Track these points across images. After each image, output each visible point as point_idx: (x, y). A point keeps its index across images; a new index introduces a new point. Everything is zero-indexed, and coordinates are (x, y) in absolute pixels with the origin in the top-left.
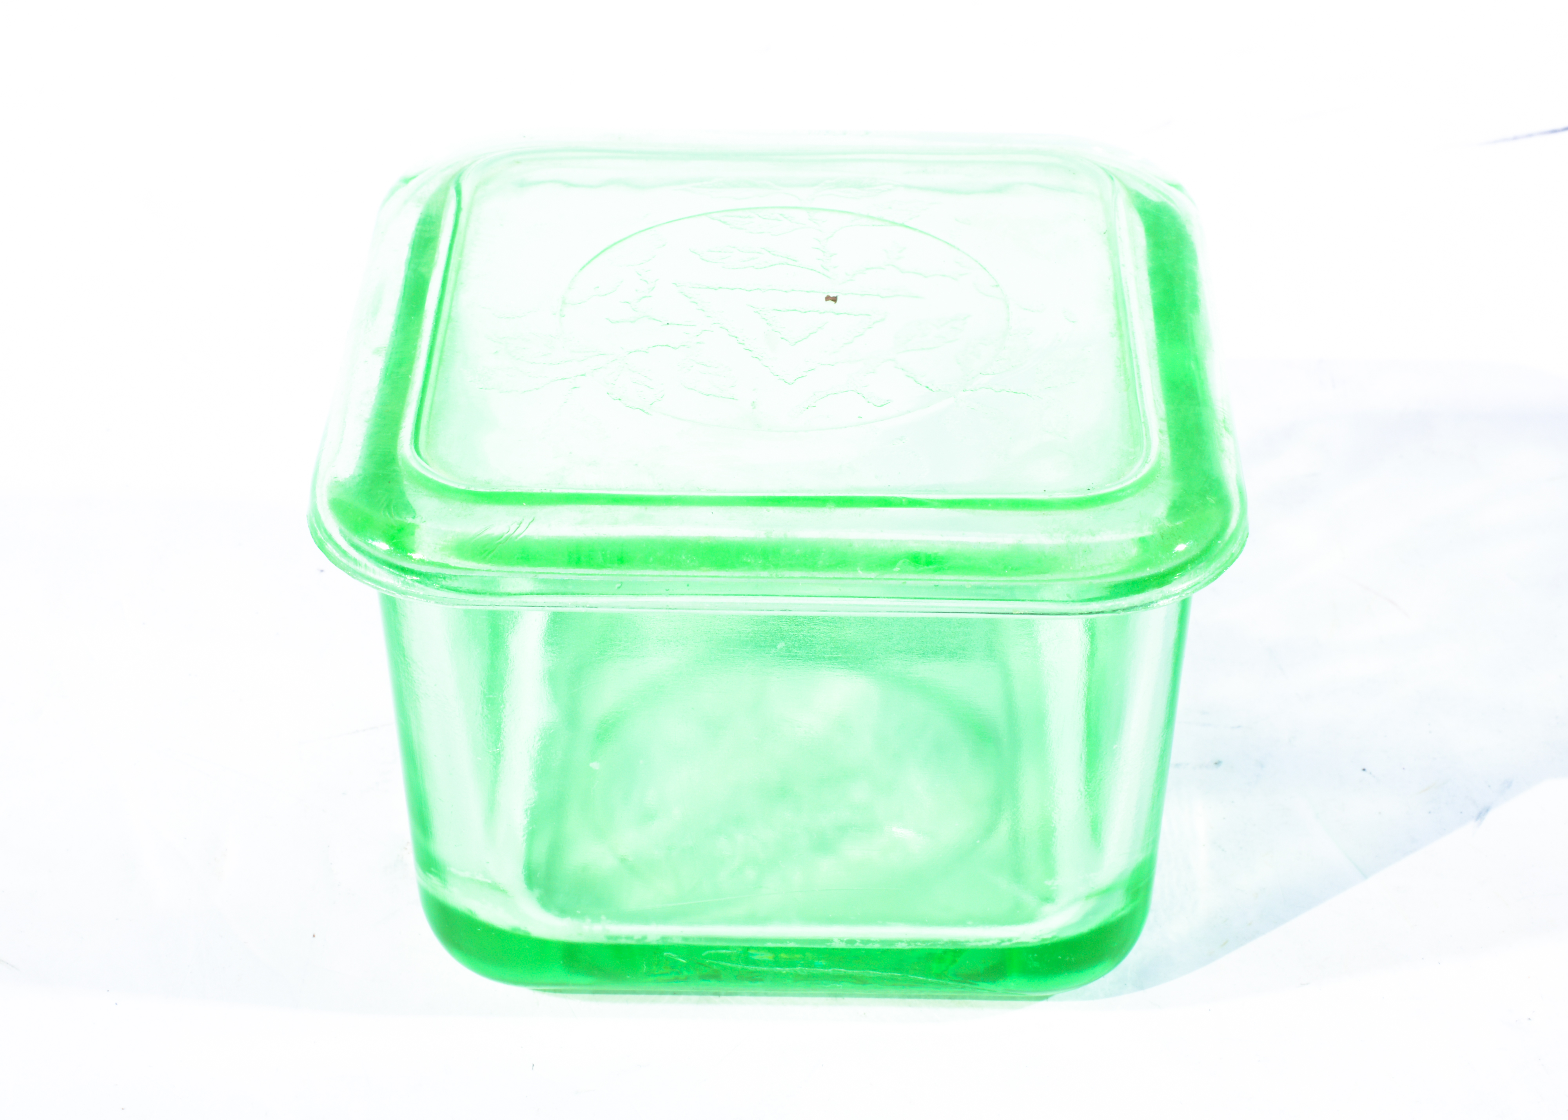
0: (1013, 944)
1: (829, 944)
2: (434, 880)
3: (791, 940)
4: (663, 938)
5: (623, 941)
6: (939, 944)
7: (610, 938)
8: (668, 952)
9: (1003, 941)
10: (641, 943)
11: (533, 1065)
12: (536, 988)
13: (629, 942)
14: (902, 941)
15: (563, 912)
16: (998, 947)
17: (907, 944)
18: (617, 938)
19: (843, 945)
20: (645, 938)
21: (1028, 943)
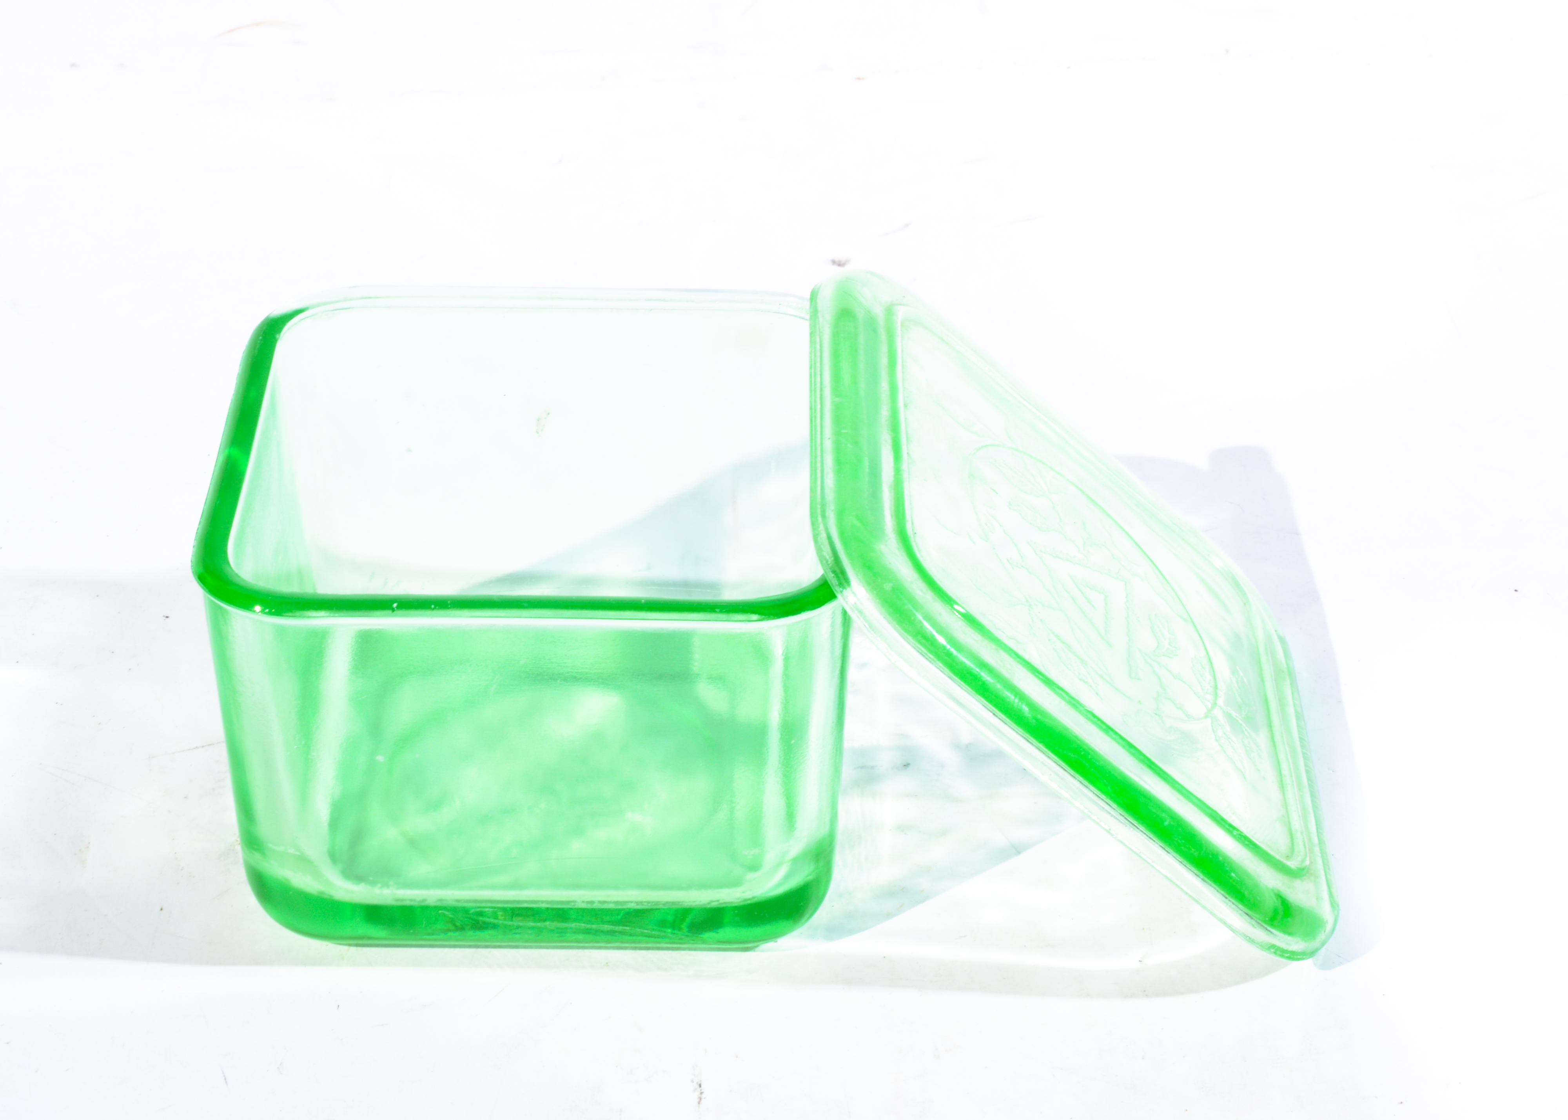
0: (720, 904)
1: (573, 904)
2: (257, 856)
3: (542, 902)
4: (440, 900)
5: (407, 903)
6: (661, 904)
7: (397, 900)
8: (442, 910)
9: (712, 901)
10: (423, 904)
11: (338, 1006)
12: (339, 942)
13: (412, 903)
14: (631, 902)
15: (359, 878)
16: (709, 906)
17: (635, 904)
18: (402, 900)
19: (584, 906)
20: (424, 900)
21: (732, 903)
